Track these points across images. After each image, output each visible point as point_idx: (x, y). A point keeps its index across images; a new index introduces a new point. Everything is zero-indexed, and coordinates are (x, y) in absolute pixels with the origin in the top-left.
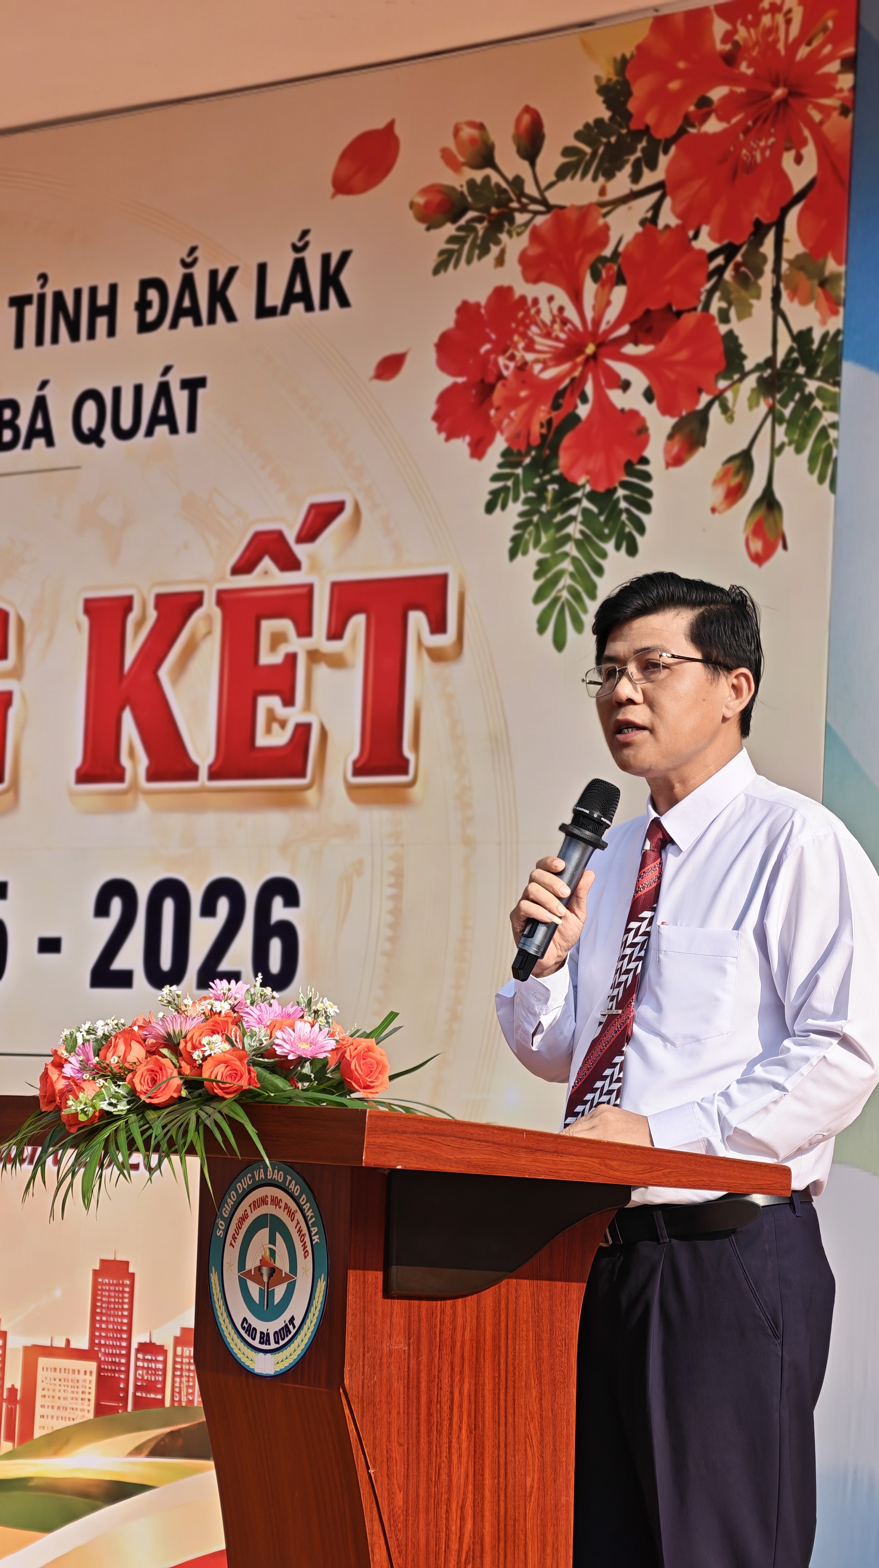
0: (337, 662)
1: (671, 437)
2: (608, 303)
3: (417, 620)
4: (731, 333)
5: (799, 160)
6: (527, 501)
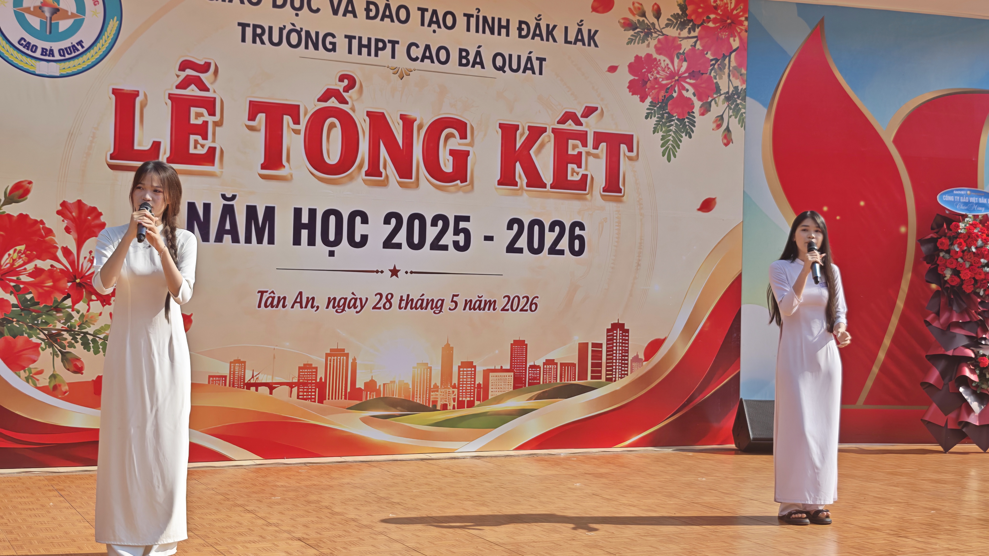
0: (596, 156)
1: (701, 107)
2: (682, 66)
3: (623, 147)
4: (717, 82)
5: (734, 40)
6: (658, 118)
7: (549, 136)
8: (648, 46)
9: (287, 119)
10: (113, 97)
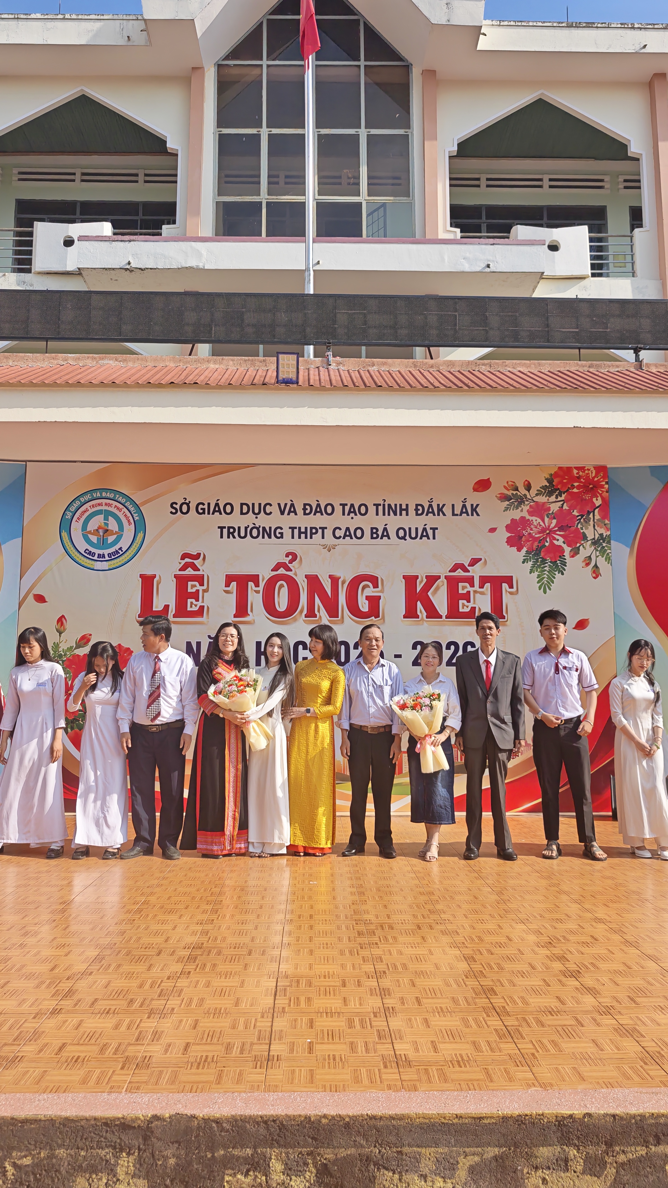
0: (482, 593)
1: (570, 552)
2: (552, 523)
3: (505, 586)
4: (584, 532)
5: (597, 500)
6: (533, 562)
7: (443, 582)
8: (522, 511)
9: (251, 584)
10: (140, 579)
